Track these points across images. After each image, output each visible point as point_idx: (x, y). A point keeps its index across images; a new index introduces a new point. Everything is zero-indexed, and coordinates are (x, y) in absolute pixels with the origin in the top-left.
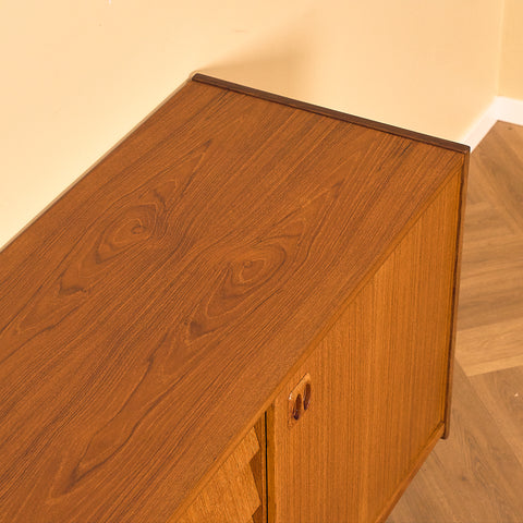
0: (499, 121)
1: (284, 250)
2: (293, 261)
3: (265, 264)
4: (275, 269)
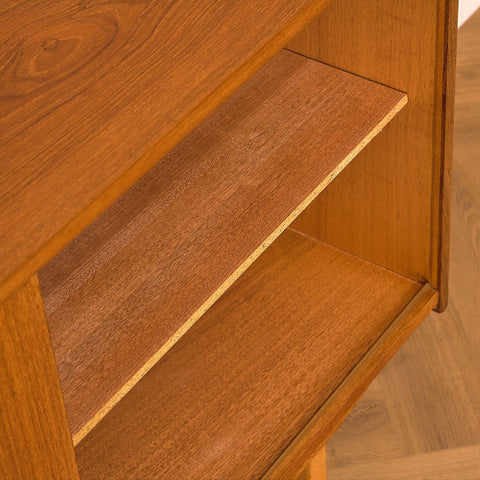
1: (116, 25)
2: (127, 42)
3: (78, 46)
4: (92, 54)
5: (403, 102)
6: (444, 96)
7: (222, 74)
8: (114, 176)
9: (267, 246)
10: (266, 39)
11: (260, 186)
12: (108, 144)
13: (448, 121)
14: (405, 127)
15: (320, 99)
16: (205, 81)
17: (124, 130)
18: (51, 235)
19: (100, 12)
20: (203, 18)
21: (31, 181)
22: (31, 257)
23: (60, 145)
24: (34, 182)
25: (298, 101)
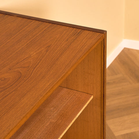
0: (125, 48)
1: (21, 73)
2: (24, 77)
3: (11, 79)
4: (15, 81)
5: (92, 97)
6: (104, 95)
7: (53, 83)
8: (28, 111)
9: (61, 138)
10: (63, 74)
11: (56, 122)
12: (25, 103)
13: (105, 102)
14: (93, 105)
15: (69, 98)
16: (49, 85)
17: (29, 99)
18: (13, 127)
19: (15, 70)
20: (45, 70)
21: (4, 114)
22: (8, 134)
23: (11, 104)
24: (6, 114)
25: (63, 99)
